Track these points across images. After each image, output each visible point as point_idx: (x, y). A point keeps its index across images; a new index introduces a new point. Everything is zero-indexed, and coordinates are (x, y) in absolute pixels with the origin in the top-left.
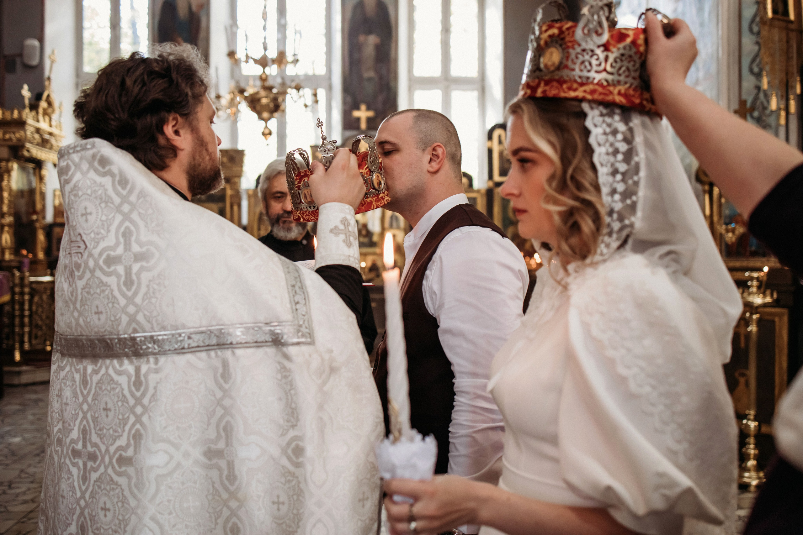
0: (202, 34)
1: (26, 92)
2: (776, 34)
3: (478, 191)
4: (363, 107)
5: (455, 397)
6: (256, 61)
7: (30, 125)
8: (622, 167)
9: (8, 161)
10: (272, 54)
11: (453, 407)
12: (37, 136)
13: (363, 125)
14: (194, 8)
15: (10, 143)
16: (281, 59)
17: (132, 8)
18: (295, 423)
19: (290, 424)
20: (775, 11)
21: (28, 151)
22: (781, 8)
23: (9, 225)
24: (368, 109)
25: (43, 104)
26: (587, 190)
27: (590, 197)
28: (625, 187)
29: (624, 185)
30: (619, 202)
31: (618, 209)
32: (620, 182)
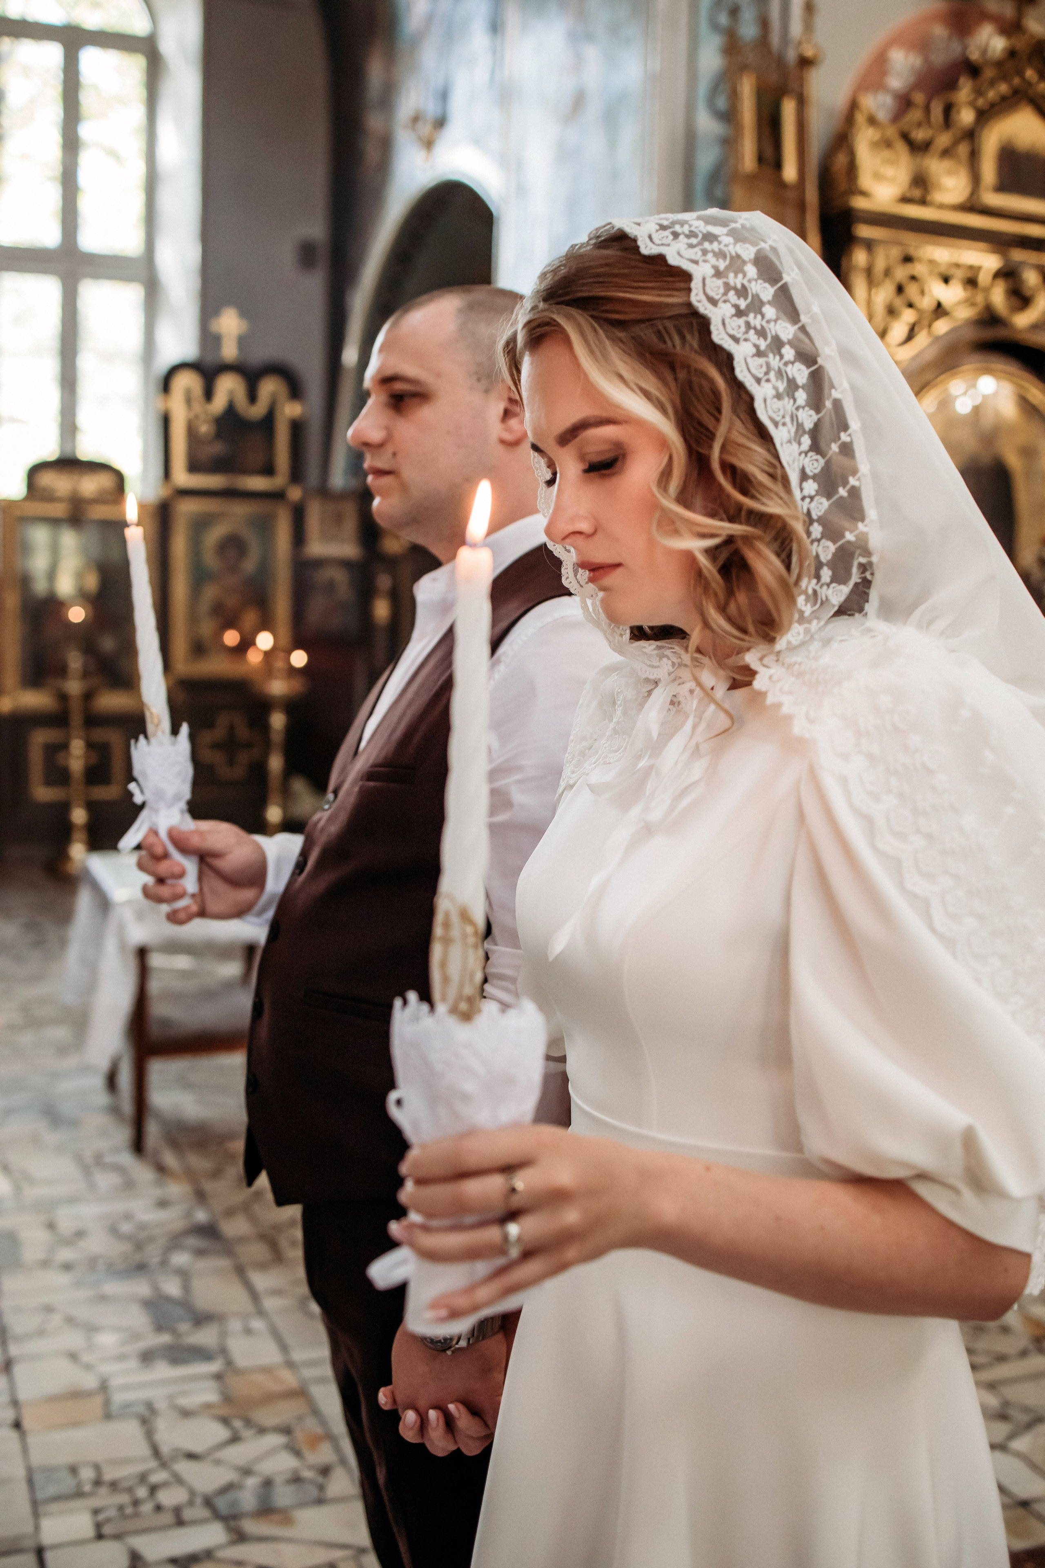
28: (822, 462)
29: (819, 457)
30: (817, 498)
31: (820, 514)
32: (809, 451)
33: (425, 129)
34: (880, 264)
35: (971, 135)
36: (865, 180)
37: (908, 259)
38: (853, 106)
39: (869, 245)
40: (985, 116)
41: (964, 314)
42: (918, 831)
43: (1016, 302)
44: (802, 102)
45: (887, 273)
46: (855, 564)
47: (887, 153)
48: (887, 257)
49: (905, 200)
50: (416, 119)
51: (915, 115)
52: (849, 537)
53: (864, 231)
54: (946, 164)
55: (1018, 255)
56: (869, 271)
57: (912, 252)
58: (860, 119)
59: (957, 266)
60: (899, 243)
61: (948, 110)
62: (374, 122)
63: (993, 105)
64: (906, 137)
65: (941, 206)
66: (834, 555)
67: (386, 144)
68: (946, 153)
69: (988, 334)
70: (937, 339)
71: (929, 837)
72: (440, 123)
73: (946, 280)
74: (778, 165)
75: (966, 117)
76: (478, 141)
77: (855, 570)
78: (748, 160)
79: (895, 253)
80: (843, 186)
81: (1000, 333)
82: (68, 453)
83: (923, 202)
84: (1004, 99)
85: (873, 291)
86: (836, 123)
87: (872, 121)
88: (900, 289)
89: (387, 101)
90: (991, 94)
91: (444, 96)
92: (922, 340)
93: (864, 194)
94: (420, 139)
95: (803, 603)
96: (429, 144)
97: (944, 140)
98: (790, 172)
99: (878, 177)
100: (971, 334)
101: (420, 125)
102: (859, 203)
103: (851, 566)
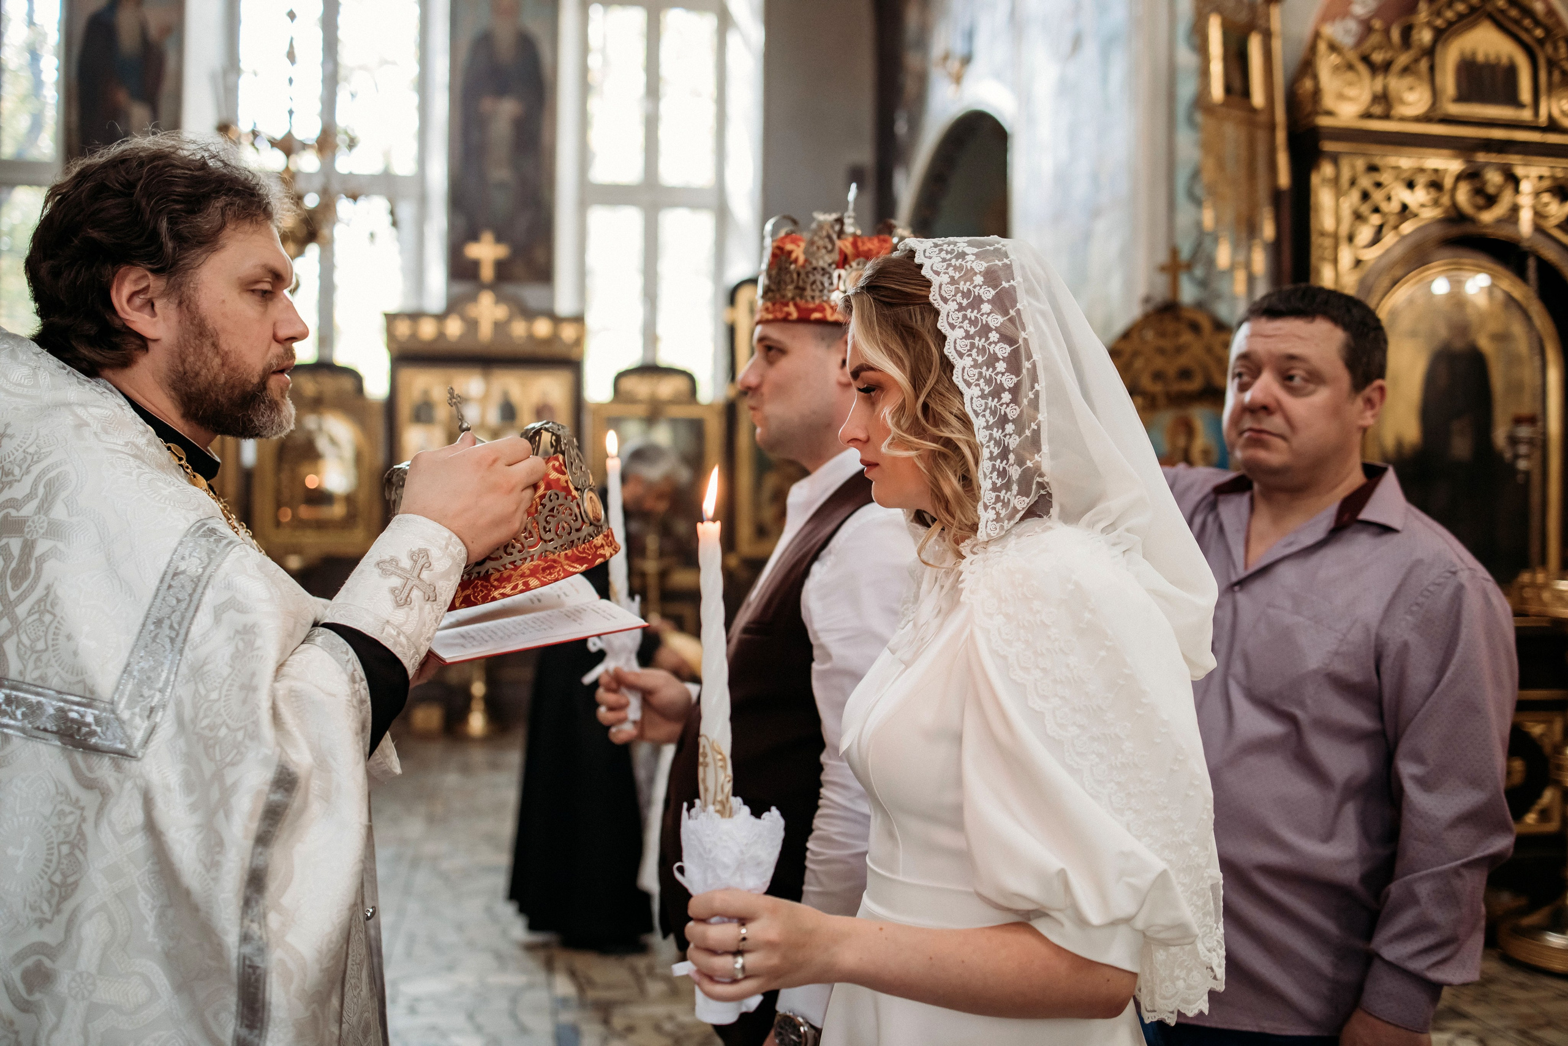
0: (168, 86)
2: (1232, 133)
5: (823, 791)
6: (274, 143)
8: (1008, 381)
10: (308, 130)
11: (817, 807)
13: (486, 274)
14: (153, 31)
16: (326, 143)
17: (31, 23)
18: (48, 916)
19: (38, 915)
20: (1228, 89)
22: (1237, 84)
24: (498, 240)
26: (947, 424)
27: (956, 435)
28: (1018, 410)
29: (1017, 407)
30: (1013, 435)
31: (1014, 447)
32: (1010, 403)
33: (954, 65)
34: (1346, 174)
35: (1430, 52)
36: (1329, 101)
37: (1373, 169)
38: (1317, 35)
39: (1335, 159)
40: (1441, 35)
41: (1430, 214)
42: (1038, 667)
43: (1480, 201)
44: (1267, 35)
45: (1353, 183)
46: (1035, 482)
47: (1350, 75)
48: (1353, 167)
49: (1367, 115)
50: (946, 57)
51: (1375, 39)
52: (1029, 464)
53: (1329, 146)
54: (1408, 80)
55: (1481, 157)
56: (1336, 181)
57: (1378, 161)
58: (1322, 47)
59: (1422, 170)
60: (1364, 154)
61: (1407, 32)
62: (912, 60)
63: (1450, 24)
64: (1366, 59)
65: (1403, 119)
66: (1020, 475)
67: (923, 79)
68: (1406, 70)
69: (1455, 231)
70: (1404, 238)
71: (1044, 670)
72: (967, 60)
73: (1411, 185)
74: (1246, 93)
75: (1426, 36)
76: (998, 76)
77: (1034, 487)
78: (1217, 91)
79: (1360, 164)
80: (1309, 108)
81: (1468, 229)
82: (649, 361)
83: (1386, 116)
84: (1461, 17)
85: (1342, 199)
86: (1301, 52)
87: (1333, 47)
88: (1365, 196)
89: (923, 42)
90: (1449, 14)
91: (970, 36)
92: (1389, 239)
93: (1330, 113)
94: (950, 74)
95: (1001, 508)
96: (958, 79)
97: (1403, 59)
98: (1258, 98)
99: (1341, 97)
100: (1437, 232)
101: (949, 63)
102: (1324, 121)
103: (1031, 485)
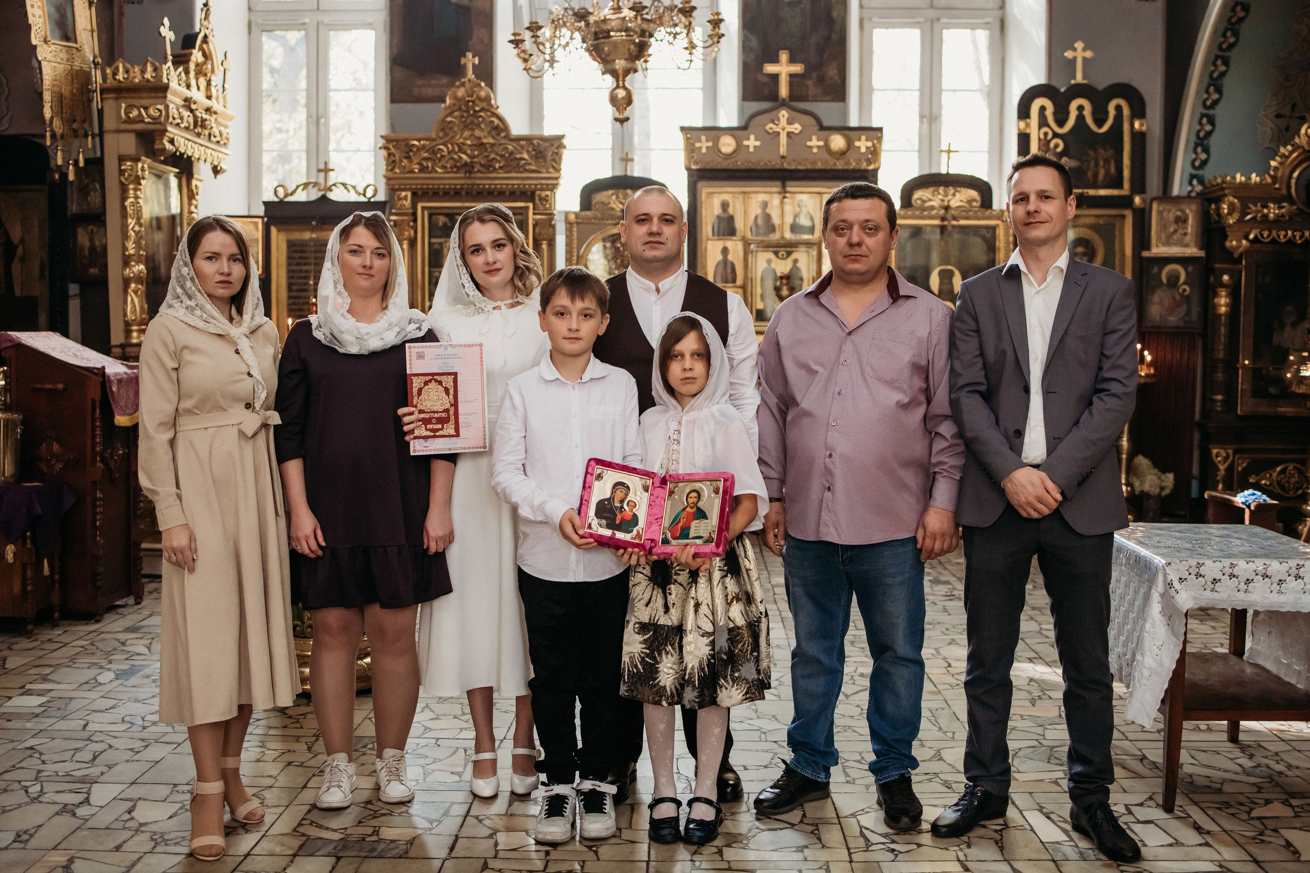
1: (167, 33)
3: (1000, 215)
4: (784, 56)
7: (176, 94)
9: (136, 160)
12: (186, 113)
13: (784, 91)
15: (139, 127)
21: (172, 141)
23: (138, 279)
24: (792, 60)
25: (196, 56)
